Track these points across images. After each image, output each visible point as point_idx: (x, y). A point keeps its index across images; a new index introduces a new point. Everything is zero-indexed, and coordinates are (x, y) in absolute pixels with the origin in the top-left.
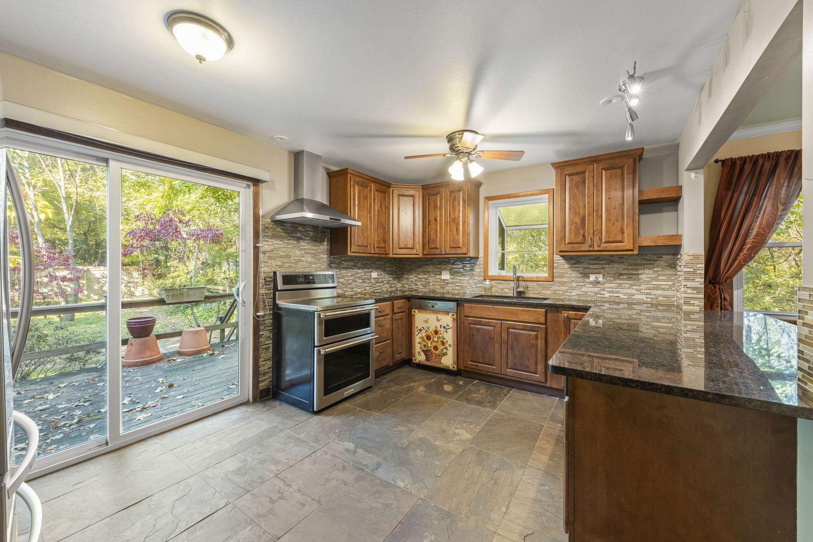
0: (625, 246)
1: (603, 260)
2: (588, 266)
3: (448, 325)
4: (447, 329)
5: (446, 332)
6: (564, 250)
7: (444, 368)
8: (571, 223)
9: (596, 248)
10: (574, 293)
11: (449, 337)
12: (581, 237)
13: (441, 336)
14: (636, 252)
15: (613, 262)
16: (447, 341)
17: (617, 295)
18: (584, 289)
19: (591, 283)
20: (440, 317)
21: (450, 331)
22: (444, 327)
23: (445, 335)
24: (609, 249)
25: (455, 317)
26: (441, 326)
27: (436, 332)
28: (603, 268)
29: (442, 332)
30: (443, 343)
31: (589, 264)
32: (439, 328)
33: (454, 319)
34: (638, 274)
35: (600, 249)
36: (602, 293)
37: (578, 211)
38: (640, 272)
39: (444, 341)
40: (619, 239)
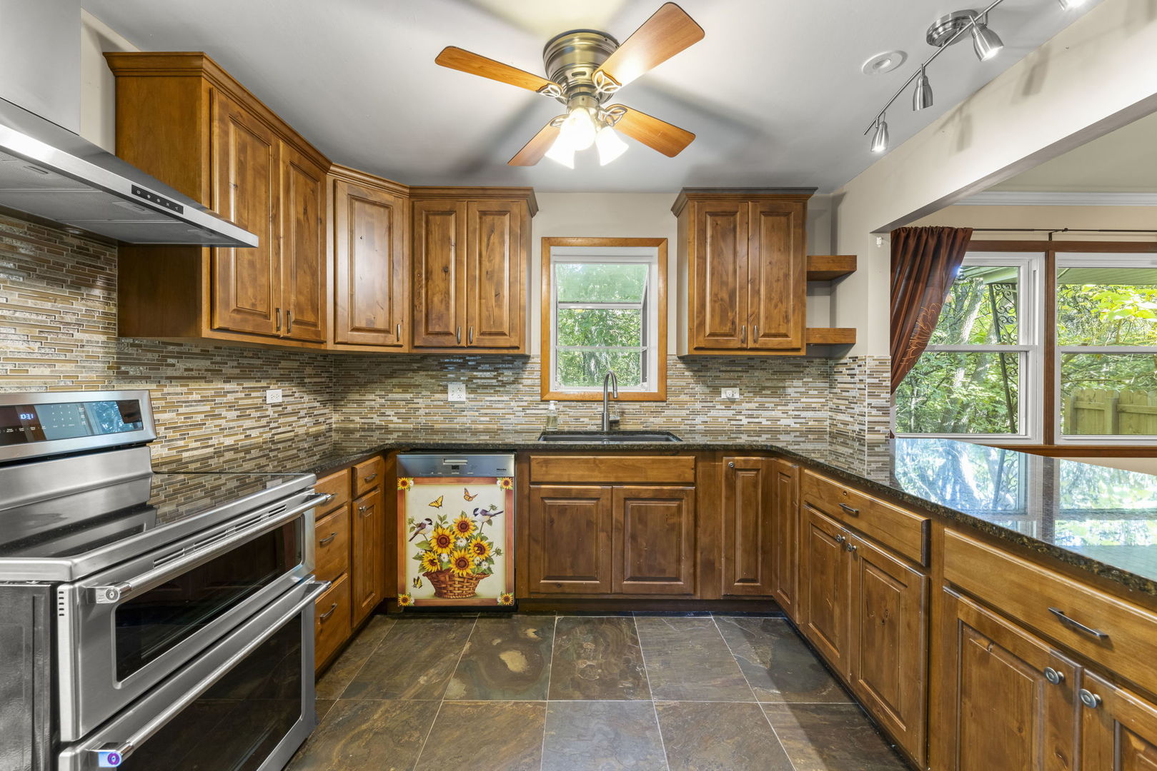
0: (791, 342)
1: (739, 365)
2: (718, 374)
3: (493, 507)
4: (491, 516)
5: (490, 522)
6: (702, 345)
7: (483, 605)
8: (714, 301)
9: (751, 345)
10: (699, 420)
11: (497, 533)
12: (729, 325)
13: (475, 533)
14: (803, 353)
15: (752, 367)
16: (490, 544)
17: (757, 420)
18: (713, 413)
19: (723, 402)
20: (473, 489)
21: (499, 521)
22: (484, 513)
23: (487, 530)
24: (770, 346)
25: (510, 487)
26: (476, 510)
27: (463, 526)
28: (739, 378)
29: (479, 524)
30: (481, 550)
31: (720, 371)
32: (470, 517)
33: (508, 492)
34: (784, 387)
35: (757, 346)
36: (738, 417)
37: (725, 278)
38: (787, 384)
39: (484, 543)
40: (782, 331)
